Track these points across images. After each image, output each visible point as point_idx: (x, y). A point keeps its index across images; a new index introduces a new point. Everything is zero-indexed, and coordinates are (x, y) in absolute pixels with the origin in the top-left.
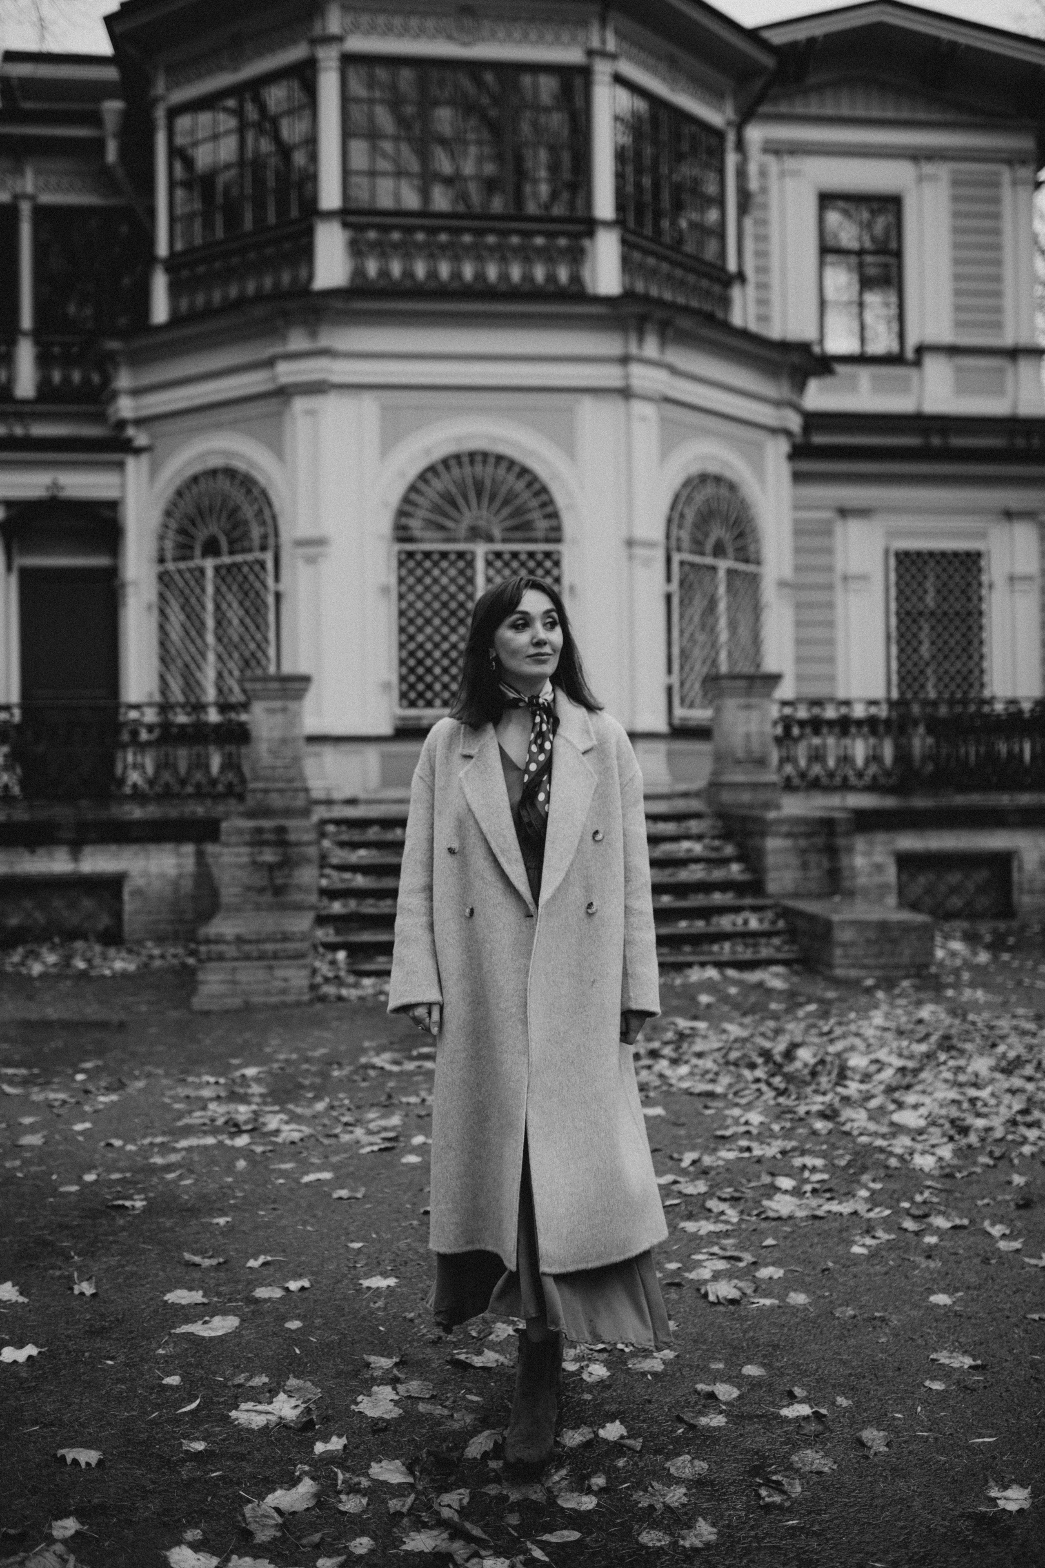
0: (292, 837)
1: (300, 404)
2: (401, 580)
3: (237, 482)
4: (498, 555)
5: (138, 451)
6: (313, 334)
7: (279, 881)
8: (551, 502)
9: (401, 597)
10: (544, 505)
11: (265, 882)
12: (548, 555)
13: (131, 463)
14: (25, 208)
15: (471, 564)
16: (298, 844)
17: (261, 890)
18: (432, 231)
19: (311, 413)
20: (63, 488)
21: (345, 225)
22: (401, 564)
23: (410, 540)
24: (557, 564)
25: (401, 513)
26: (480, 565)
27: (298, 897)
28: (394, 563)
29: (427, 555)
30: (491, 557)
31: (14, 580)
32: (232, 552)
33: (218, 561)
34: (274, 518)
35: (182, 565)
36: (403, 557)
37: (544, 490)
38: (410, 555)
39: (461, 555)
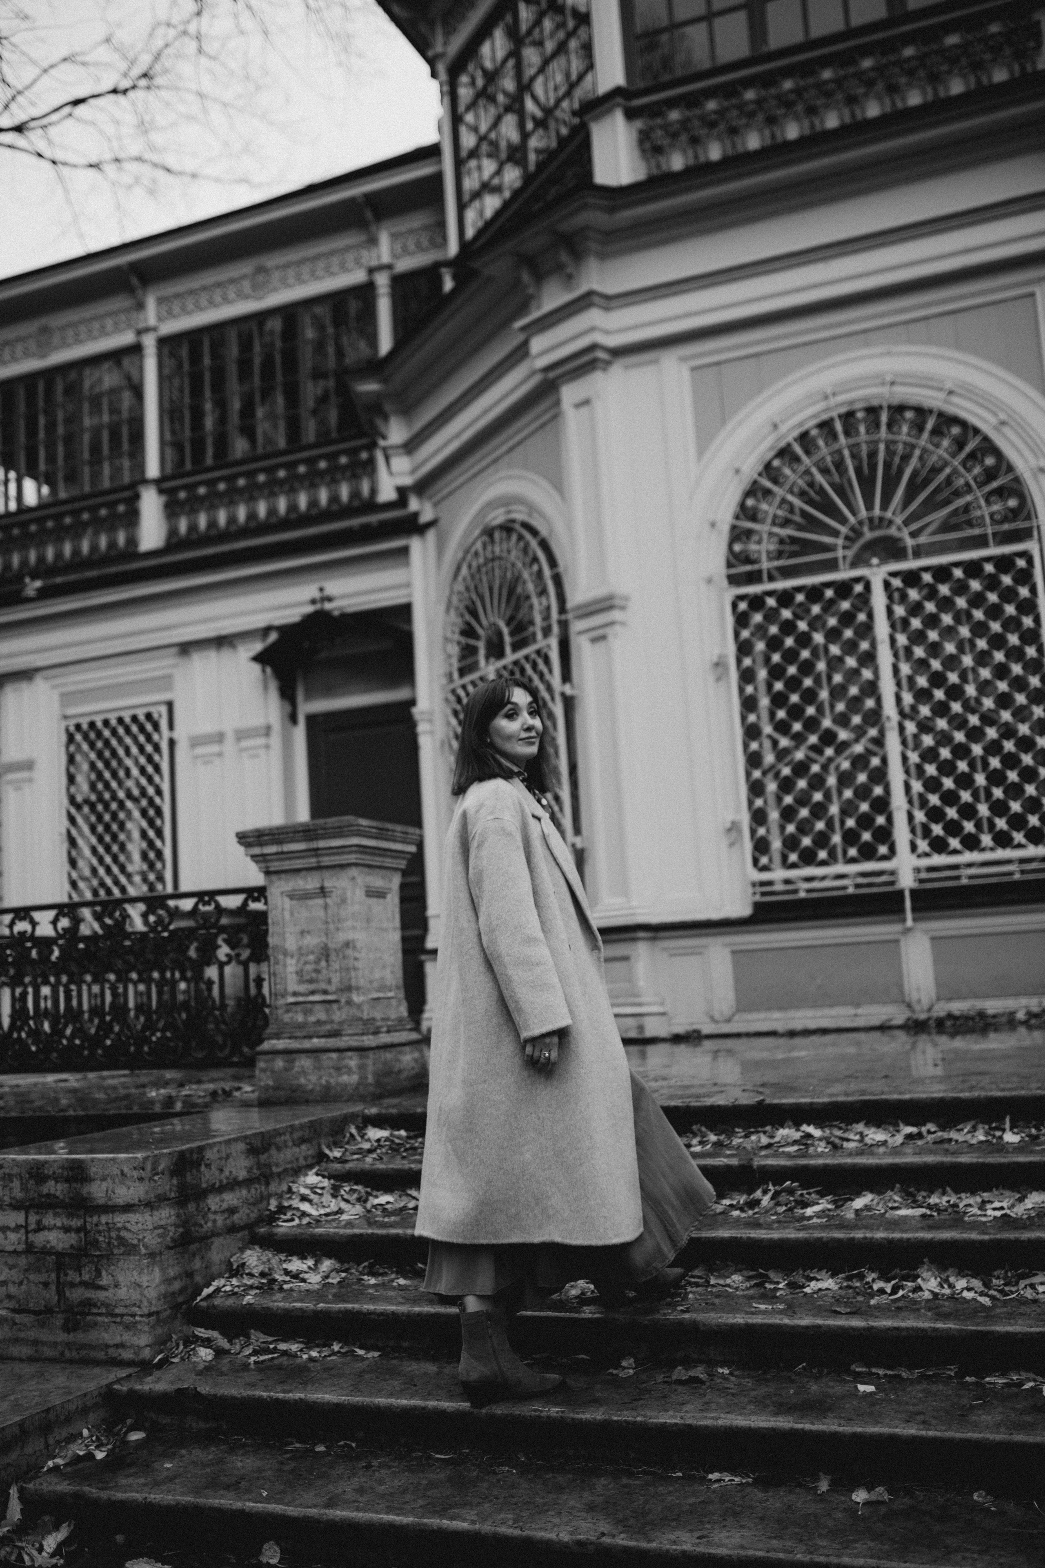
0: (98, 1191)
1: (569, 393)
2: (744, 648)
3: (514, 537)
4: (911, 578)
5: (421, 529)
6: (569, 279)
7: (76, 1295)
8: (1003, 465)
9: (747, 676)
10: (990, 475)
11: (51, 1295)
12: (1004, 563)
13: (416, 545)
14: (382, 281)
15: (864, 600)
16: (109, 1209)
17: (44, 1314)
18: (767, 81)
19: (586, 402)
20: (329, 599)
21: (630, 115)
22: (741, 620)
23: (753, 578)
24: (1025, 577)
25: (737, 535)
26: (879, 600)
27: (112, 1335)
28: (730, 621)
29: (785, 598)
30: (897, 583)
31: (300, 734)
32: (516, 647)
33: (500, 663)
34: (557, 580)
35: (467, 679)
36: (743, 606)
37: (989, 447)
38: (756, 602)
39: (843, 589)
